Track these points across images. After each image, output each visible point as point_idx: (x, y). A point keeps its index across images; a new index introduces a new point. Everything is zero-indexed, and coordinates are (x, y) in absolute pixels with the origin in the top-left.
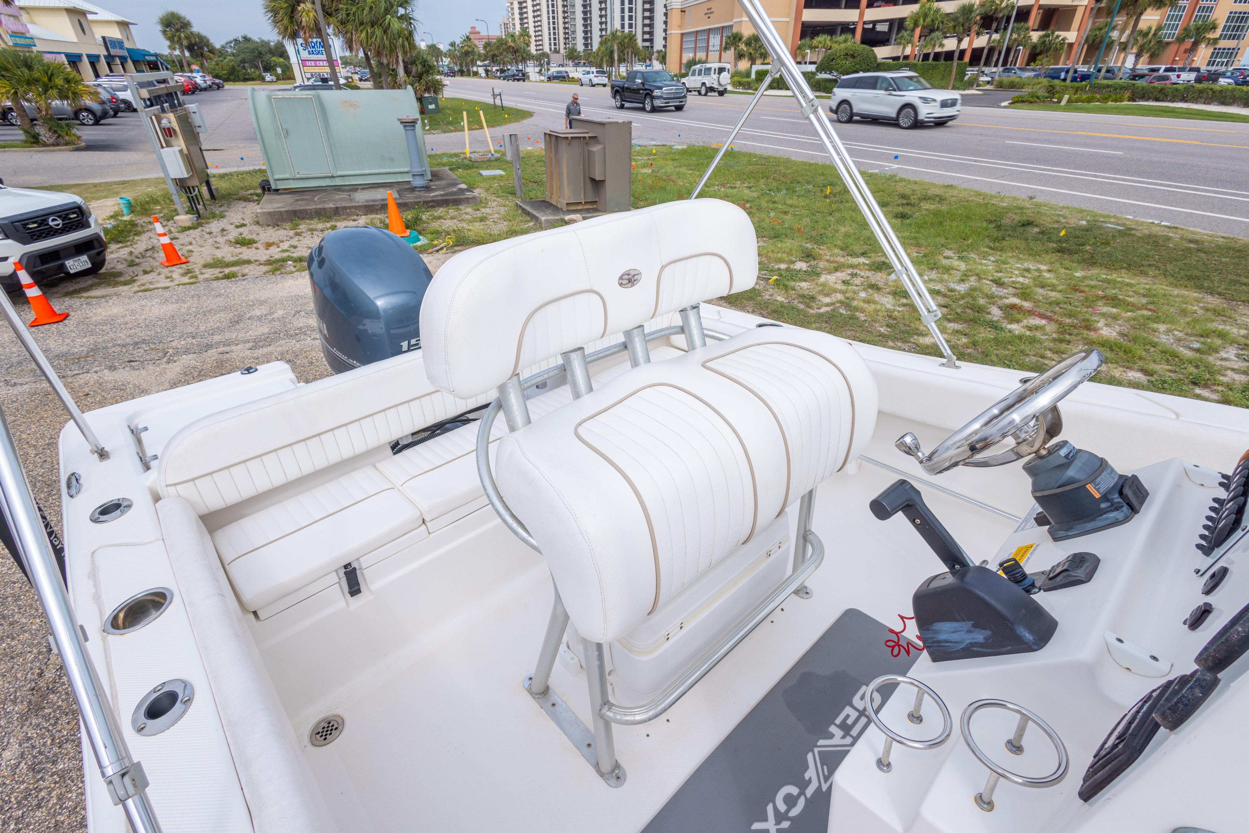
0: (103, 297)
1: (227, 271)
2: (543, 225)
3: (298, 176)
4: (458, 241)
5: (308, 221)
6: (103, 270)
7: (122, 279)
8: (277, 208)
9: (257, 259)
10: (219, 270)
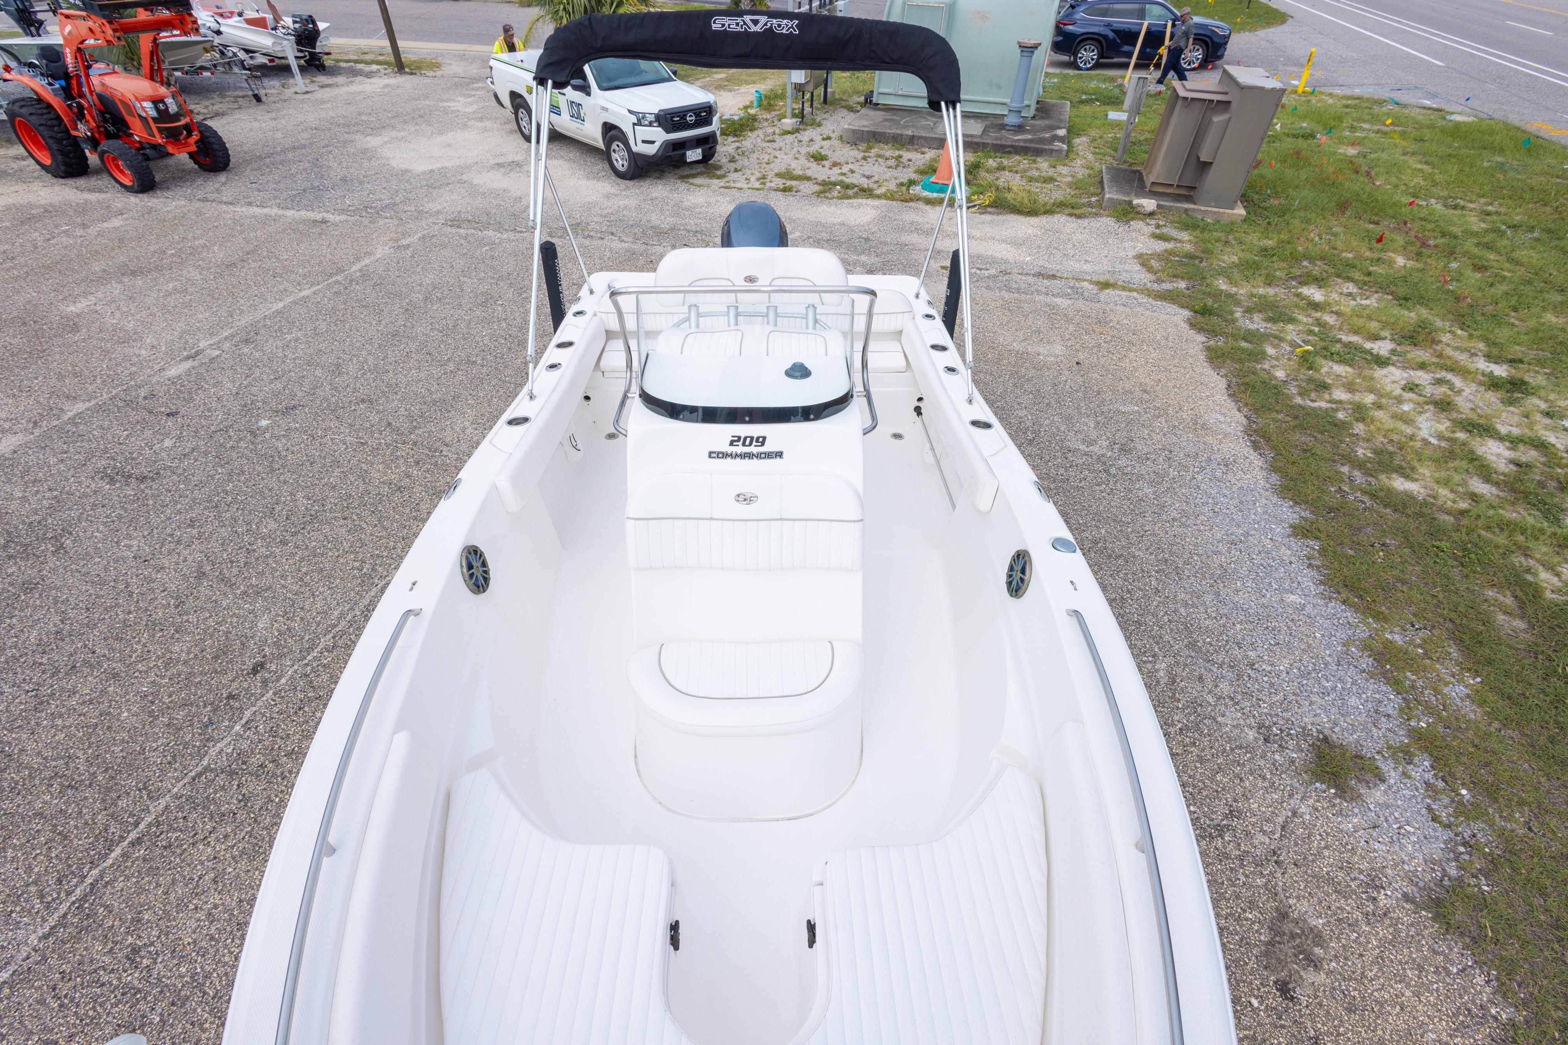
0: (699, 186)
1: (789, 183)
2: (1104, 205)
3: (900, 92)
4: (995, 201)
5: (882, 145)
6: (711, 162)
7: (719, 173)
8: (864, 126)
9: (816, 176)
10: (784, 181)
